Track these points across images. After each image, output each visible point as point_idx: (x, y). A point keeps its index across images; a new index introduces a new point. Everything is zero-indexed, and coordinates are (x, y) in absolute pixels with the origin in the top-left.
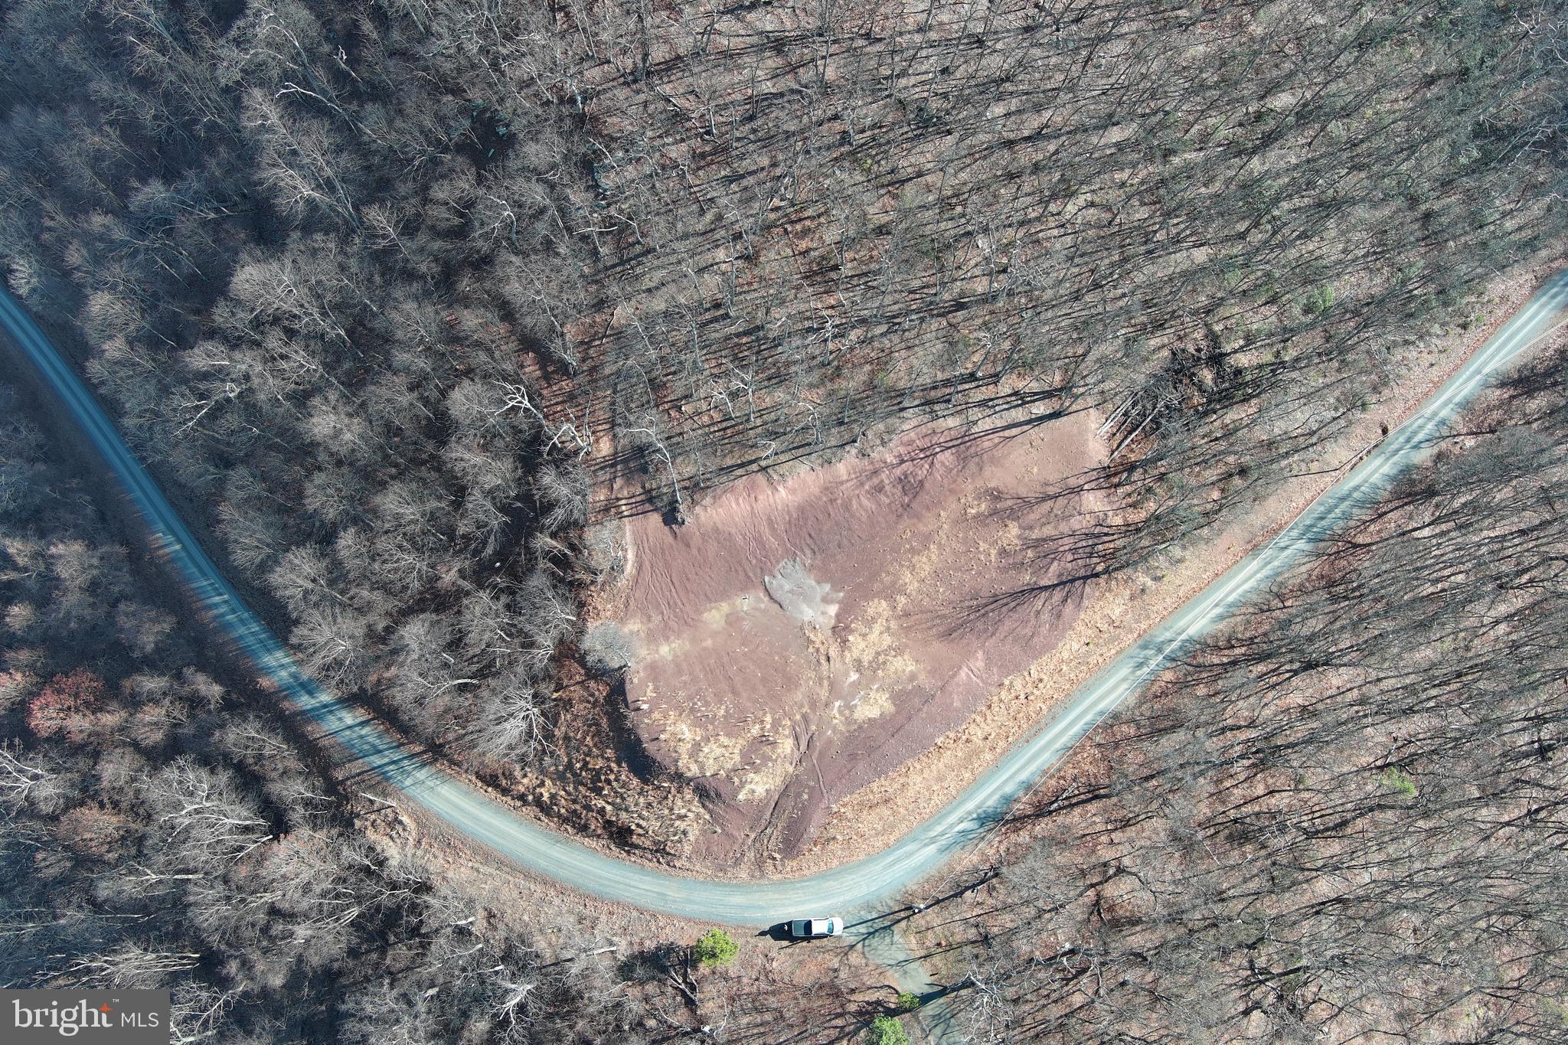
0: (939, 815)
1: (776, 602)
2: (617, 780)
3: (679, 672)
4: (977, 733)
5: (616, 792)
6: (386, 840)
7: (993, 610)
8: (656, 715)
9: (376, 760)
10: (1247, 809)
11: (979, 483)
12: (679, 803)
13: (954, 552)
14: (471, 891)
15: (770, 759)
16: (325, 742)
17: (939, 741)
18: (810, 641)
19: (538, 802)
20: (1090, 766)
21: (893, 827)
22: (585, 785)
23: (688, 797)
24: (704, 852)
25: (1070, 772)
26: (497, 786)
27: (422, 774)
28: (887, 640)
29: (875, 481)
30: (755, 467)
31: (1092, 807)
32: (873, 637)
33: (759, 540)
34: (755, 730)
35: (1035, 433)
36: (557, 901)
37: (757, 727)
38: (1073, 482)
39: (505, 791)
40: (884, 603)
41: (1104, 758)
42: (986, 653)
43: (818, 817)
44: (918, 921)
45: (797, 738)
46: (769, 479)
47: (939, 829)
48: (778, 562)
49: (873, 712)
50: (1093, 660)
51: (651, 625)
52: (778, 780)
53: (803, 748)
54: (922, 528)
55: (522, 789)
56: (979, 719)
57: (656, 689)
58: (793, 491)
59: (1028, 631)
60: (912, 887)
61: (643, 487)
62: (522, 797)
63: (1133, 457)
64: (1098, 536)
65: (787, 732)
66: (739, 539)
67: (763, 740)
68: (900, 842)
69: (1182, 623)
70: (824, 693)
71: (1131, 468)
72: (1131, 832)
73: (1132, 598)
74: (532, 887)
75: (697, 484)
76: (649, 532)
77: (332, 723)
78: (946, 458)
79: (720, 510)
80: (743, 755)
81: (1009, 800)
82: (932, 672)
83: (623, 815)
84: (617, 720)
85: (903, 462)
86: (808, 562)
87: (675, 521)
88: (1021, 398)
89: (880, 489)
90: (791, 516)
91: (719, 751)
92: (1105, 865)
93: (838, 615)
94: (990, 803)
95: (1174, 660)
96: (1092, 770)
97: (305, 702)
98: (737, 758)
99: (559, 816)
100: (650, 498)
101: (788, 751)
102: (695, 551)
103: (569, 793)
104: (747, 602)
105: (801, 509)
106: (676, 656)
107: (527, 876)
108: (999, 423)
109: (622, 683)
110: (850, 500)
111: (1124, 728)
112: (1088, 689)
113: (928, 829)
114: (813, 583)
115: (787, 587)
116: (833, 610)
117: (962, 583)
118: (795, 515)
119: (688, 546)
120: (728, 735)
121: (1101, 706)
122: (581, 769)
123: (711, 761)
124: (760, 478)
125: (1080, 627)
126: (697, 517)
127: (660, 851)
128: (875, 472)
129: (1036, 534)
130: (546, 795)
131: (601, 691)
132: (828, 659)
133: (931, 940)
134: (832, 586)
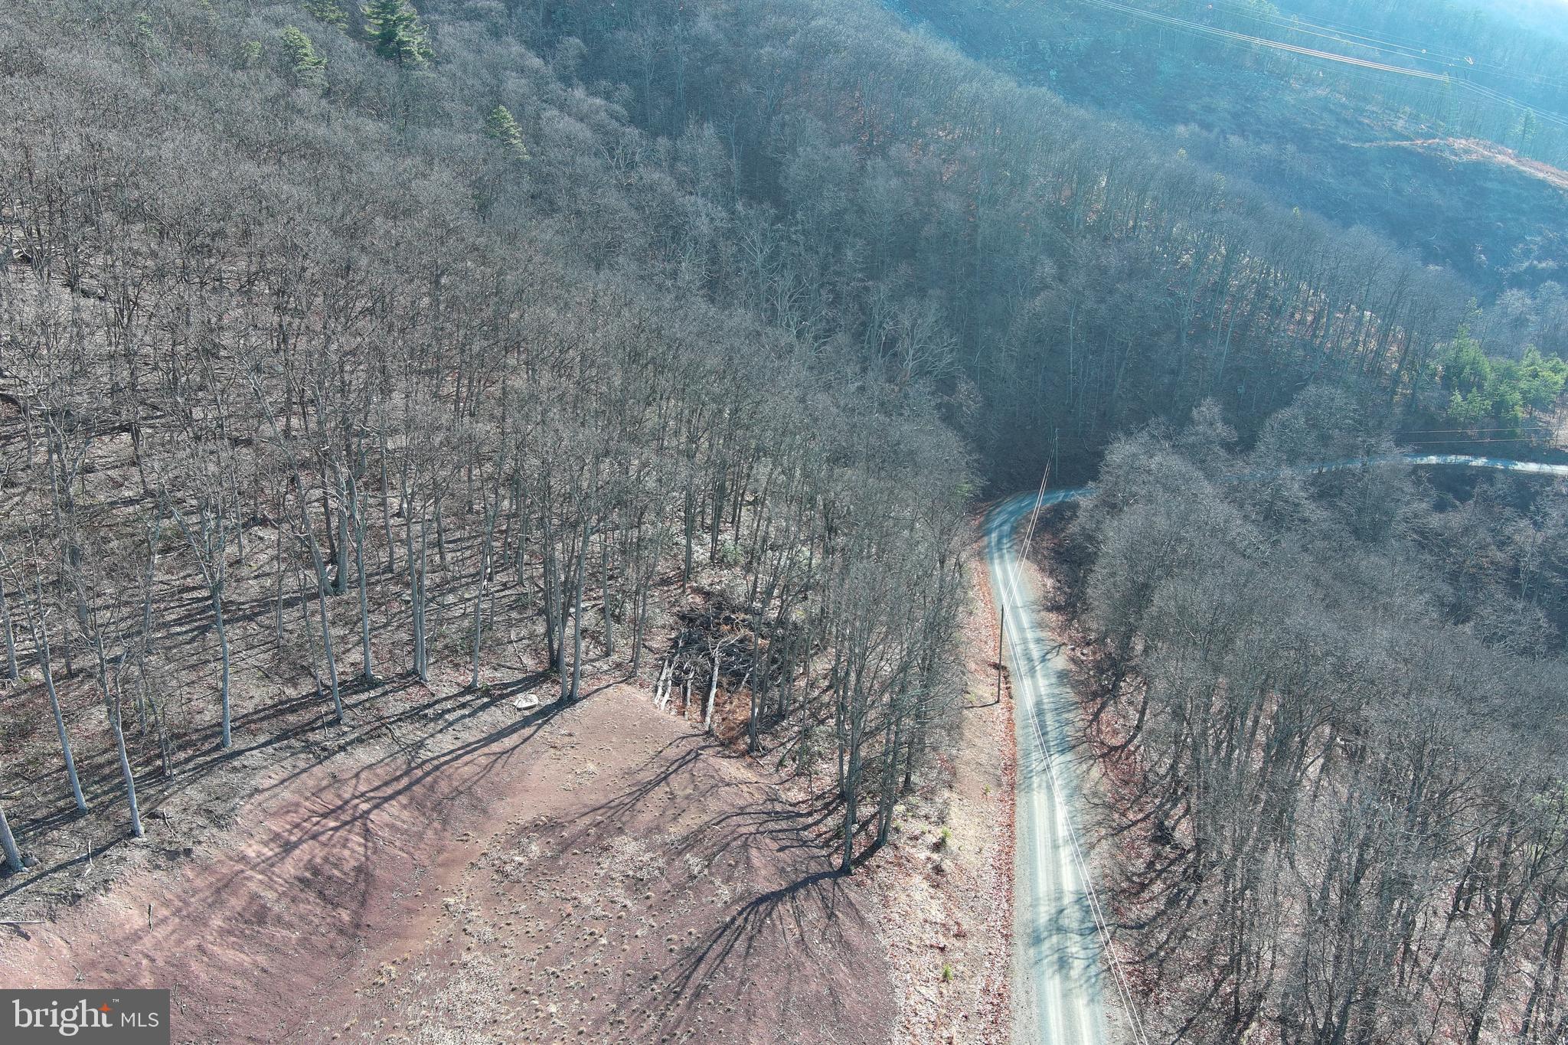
7: (710, 979)
11: (499, 828)
13: (532, 937)
35: (550, 734)
54: (421, 944)
59: (817, 987)
63: (739, 717)
64: (789, 815)
73: (935, 884)
78: (394, 814)
88: (486, 695)
89: (257, 915)
95: (1098, 931)
108: (469, 736)
110: (181, 966)
117: (594, 974)
125: (902, 959)
128: (226, 886)
129: (675, 833)
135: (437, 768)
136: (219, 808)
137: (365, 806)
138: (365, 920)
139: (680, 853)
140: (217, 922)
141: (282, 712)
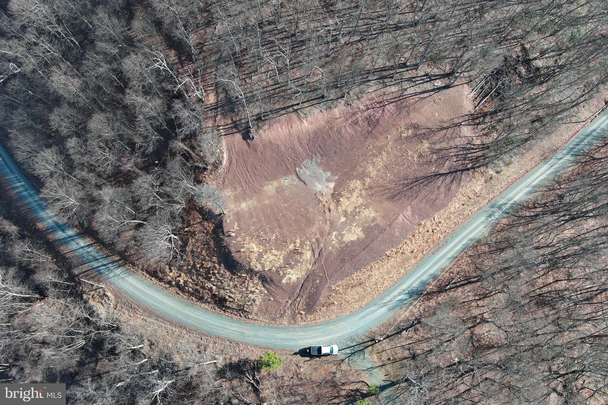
0: (388, 291)
1: (302, 181)
2: (218, 273)
3: (251, 217)
4: (407, 249)
5: (218, 279)
6: (99, 305)
7: (416, 186)
8: (239, 239)
9: (95, 264)
10: (545, 290)
11: (408, 121)
12: (251, 285)
13: (395, 156)
14: (141, 331)
15: (299, 262)
16: (70, 255)
17: (388, 253)
18: (320, 201)
19: (178, 285)
20: (466, 267)
21: (364, 297)
22: (202, 276)
23: (256, 282)
24: (264, 311)
25: (456, 270)
26: (157, 277)
27: (118, 271)
28: (361, 201)
29: (354, 118)
30: (291, 109)
31: (468, 288)
32: (353, 199)
33: (293, 149)
34: (291, 247)
35: (436, 96)
36: (187, 336)
37: (292, 245)
38: (456, 121)
39: (161, 280)
40: (358, 182)
41: (473, 263)
42: (412, 207)
43: (324, 292)
44: (378, 346)
45: (313, 251)
46: (299, 116)
47: (388, 299)
48: (303, 161)
49: (354, 238)
50: (466, 213)
51: (236, 193)
52: (304, 273)
53: (317, 256)
54: (378, 144)
55: (169, 278)
56: (408, 242)
57: (239, 226)
58: (311, 123)
59: (434, 197)
60: (374, 329)
61: (232, 120)
62: (169, 283)
63: (486, 110)
64: (469, 149)
65: (308, 248)
66: (283, 148)
67: (295, 252)
68: (368, 305)
69: (510, 195)
70: (327, 228)
71: (485, 115)
72: (487, 301)
73: (486, 182)
74: (174, 329)
75: (260, 118)
76: (235, 144)
77: (73, 246)
78: (391, 107)
79: (273, 132)
80: (285, 259)
81: (425, 284)
82: (384, 217)
83: (222, 291)
84: (218, 241)
85: (368, 109)
86: (319, 161)
87: (250, 138)
88: (430, 78)
89: (356, 123)
90: (310, 136)
91: (272, 258)
92: (475, 317)
93: (335, 188)
94: (415, 285)
95: (508, 213)
96: (467, 268)
97: (60, 235)
98: (282, 261)
99: (189, 292)
100: (235, 125)
101: (309, 257)
102: (259, 154)
103: (194, 281)
104: (287, 181)
105: (315, 133)
106: (249, 209)
107: (171, 323)
108: (418, 90)
109: (221, 222)
110: (341, 129)
111: (483, 247)
112: (464, 228)
113: (382, 299)
114: (322, 172)
115: (308, 173)
116: (332, 185)
117: (399, 172)
118: (312, 136)
119: (256, 151)
120: (277, 249)
121: (471, 236)
122: (200, 268)
123: (268, 263)
124: (294, 115)
125: (459, 196)
126: (261, 136)
127: (241, 310)
128: (354, 114)
129: (438, 146)
130: (182, 282)
131: (210, 226)
132: (330, 210)
133: (385, 357)
134: (332, 173)
135: (406, 98)
136: (360, 96)
137: (386, 103)
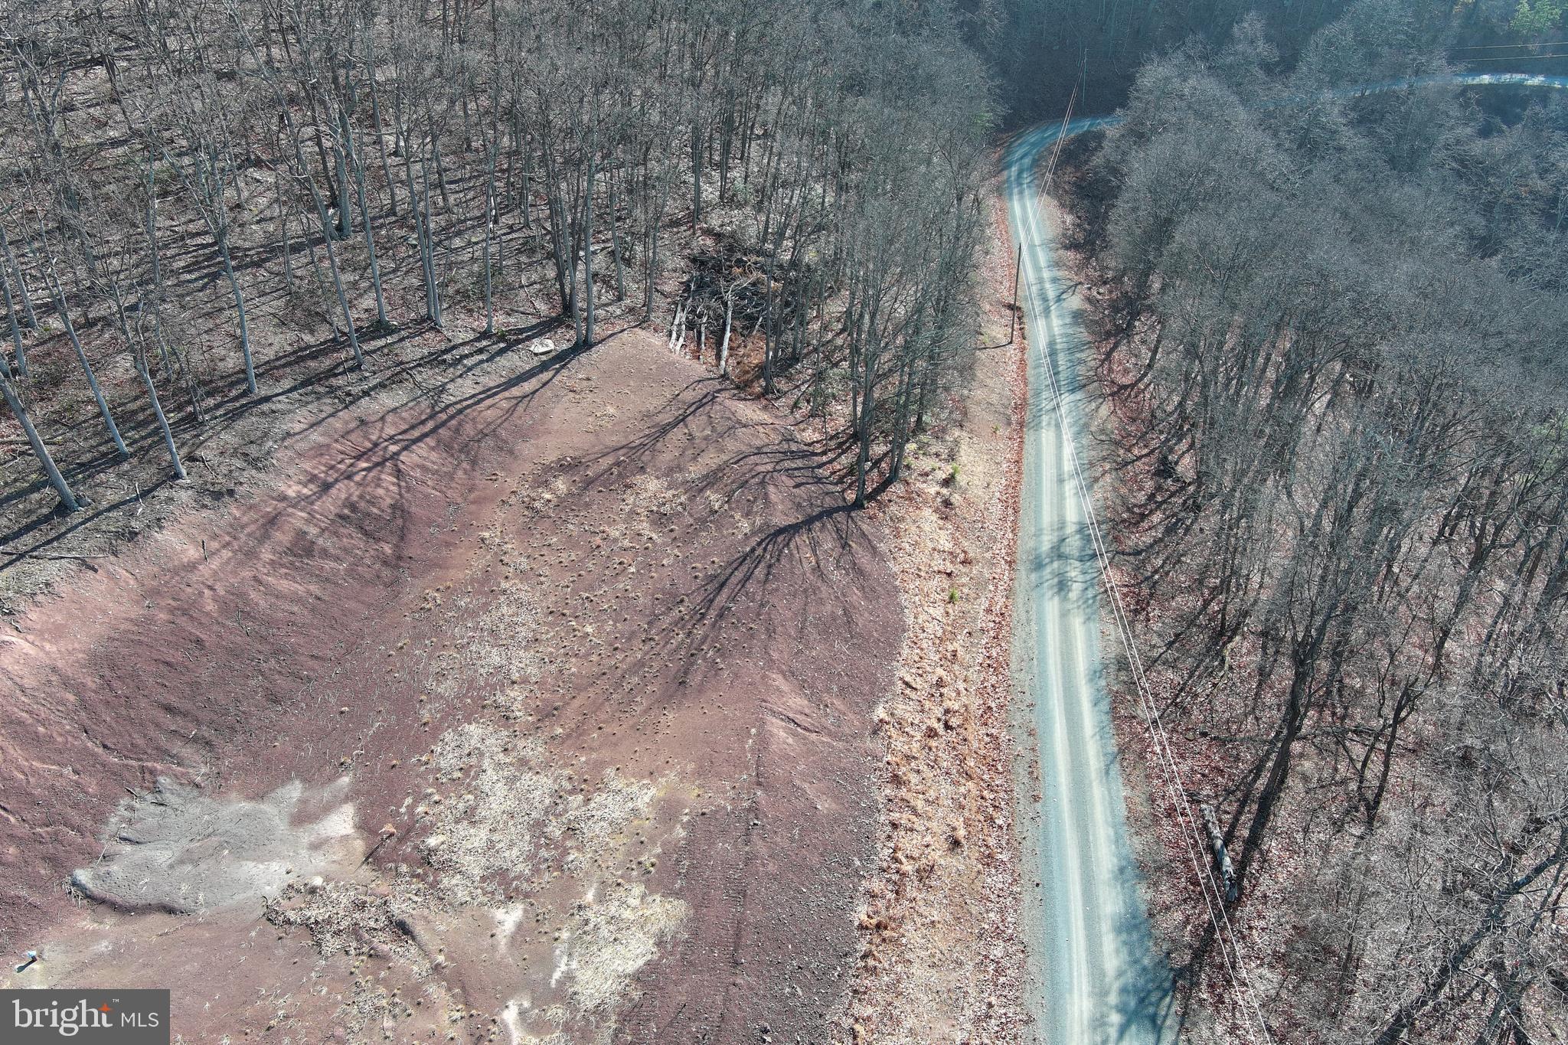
4: (924, 845)
11: (526, 468)
13: (563, 567)
17: (861, 913)
20: (1189, 763)
25: (1173, 793)
28: (540, 786)
29: (282, 537)
31: (1286, 820)
32: (498, 799)
35: (568, 378)
40: (473, 729)
42: (790, 674)
50: (985, 624)
54: (461, 574)
56: (903, 817)
58: (55, 631)
59: (832, 608)
63: (753, 362)
64: (804, 455)
69: (1047, 517)
70: (448, 1020)
73: (943, 517)
78: (423, 456)
81: (1141, 924)
82: (706, 771)
85: (326, 487)
86: (201, 771)
88: (502, 340)
89: (304, 549)
90: (79, 689)
93: (365, 826)
95: (1097, 558)
96: (1199, 765)
105: (105, 662)
108: (490, 381)
110: (240, 595)
111: (1157, 677)
112: (1032, 660)
114: (246, 806)
115: (166, 858)
116: (341, 823)
117: (625, 598)
118: (91, 683)
125: (910, 583)
129: (696, 471)
132: (402, 929)
134: (304, 780)
135: (460, 412)
136: (253, 450)
137: (393, 448)
138: (406, 553)
139: (701, 490)
140: (266, 554)
141: (303, 359)
